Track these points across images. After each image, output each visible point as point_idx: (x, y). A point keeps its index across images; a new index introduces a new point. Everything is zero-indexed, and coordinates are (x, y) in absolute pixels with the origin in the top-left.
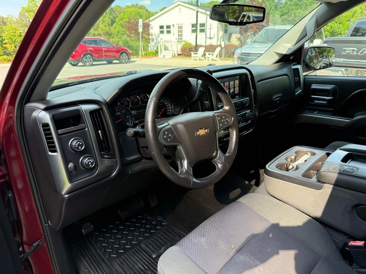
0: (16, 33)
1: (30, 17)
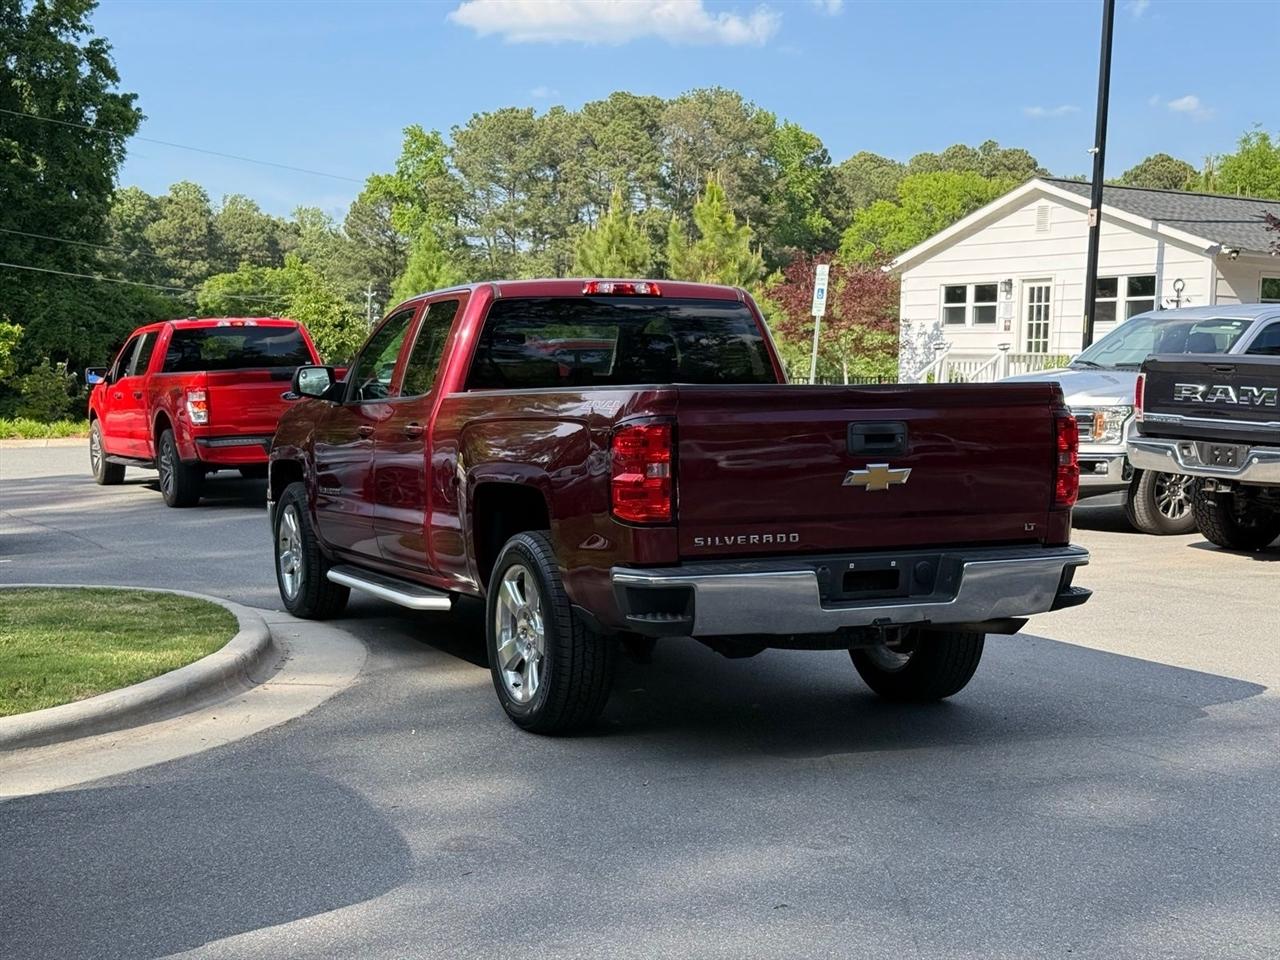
0: (327, 313)
1: (401, 226)
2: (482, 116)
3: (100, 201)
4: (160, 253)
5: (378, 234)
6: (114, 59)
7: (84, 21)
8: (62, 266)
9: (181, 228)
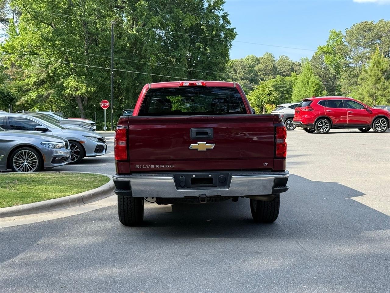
0: (265, 91)
1: (327, 62)
2: (356, 25)
3: (224, 60)
4: (259, 74)
5: (321, 65)
6: (229, 18)
7: (221, 7)
8: (213, 79)
9: (266, 66)
